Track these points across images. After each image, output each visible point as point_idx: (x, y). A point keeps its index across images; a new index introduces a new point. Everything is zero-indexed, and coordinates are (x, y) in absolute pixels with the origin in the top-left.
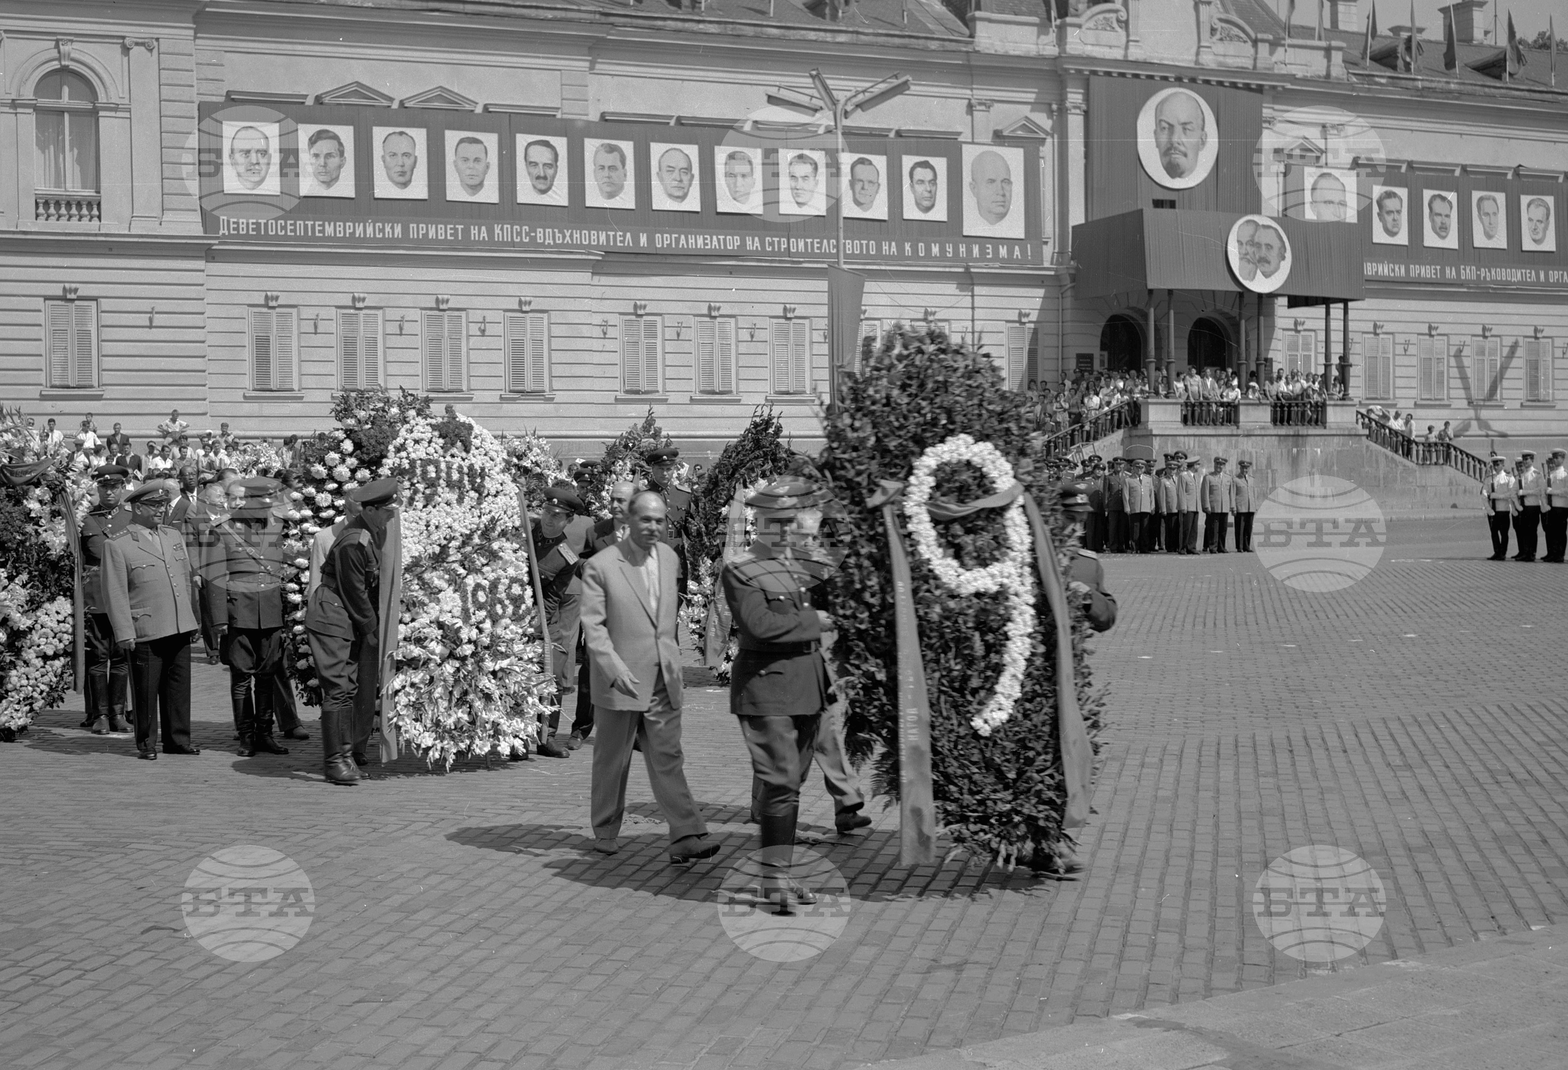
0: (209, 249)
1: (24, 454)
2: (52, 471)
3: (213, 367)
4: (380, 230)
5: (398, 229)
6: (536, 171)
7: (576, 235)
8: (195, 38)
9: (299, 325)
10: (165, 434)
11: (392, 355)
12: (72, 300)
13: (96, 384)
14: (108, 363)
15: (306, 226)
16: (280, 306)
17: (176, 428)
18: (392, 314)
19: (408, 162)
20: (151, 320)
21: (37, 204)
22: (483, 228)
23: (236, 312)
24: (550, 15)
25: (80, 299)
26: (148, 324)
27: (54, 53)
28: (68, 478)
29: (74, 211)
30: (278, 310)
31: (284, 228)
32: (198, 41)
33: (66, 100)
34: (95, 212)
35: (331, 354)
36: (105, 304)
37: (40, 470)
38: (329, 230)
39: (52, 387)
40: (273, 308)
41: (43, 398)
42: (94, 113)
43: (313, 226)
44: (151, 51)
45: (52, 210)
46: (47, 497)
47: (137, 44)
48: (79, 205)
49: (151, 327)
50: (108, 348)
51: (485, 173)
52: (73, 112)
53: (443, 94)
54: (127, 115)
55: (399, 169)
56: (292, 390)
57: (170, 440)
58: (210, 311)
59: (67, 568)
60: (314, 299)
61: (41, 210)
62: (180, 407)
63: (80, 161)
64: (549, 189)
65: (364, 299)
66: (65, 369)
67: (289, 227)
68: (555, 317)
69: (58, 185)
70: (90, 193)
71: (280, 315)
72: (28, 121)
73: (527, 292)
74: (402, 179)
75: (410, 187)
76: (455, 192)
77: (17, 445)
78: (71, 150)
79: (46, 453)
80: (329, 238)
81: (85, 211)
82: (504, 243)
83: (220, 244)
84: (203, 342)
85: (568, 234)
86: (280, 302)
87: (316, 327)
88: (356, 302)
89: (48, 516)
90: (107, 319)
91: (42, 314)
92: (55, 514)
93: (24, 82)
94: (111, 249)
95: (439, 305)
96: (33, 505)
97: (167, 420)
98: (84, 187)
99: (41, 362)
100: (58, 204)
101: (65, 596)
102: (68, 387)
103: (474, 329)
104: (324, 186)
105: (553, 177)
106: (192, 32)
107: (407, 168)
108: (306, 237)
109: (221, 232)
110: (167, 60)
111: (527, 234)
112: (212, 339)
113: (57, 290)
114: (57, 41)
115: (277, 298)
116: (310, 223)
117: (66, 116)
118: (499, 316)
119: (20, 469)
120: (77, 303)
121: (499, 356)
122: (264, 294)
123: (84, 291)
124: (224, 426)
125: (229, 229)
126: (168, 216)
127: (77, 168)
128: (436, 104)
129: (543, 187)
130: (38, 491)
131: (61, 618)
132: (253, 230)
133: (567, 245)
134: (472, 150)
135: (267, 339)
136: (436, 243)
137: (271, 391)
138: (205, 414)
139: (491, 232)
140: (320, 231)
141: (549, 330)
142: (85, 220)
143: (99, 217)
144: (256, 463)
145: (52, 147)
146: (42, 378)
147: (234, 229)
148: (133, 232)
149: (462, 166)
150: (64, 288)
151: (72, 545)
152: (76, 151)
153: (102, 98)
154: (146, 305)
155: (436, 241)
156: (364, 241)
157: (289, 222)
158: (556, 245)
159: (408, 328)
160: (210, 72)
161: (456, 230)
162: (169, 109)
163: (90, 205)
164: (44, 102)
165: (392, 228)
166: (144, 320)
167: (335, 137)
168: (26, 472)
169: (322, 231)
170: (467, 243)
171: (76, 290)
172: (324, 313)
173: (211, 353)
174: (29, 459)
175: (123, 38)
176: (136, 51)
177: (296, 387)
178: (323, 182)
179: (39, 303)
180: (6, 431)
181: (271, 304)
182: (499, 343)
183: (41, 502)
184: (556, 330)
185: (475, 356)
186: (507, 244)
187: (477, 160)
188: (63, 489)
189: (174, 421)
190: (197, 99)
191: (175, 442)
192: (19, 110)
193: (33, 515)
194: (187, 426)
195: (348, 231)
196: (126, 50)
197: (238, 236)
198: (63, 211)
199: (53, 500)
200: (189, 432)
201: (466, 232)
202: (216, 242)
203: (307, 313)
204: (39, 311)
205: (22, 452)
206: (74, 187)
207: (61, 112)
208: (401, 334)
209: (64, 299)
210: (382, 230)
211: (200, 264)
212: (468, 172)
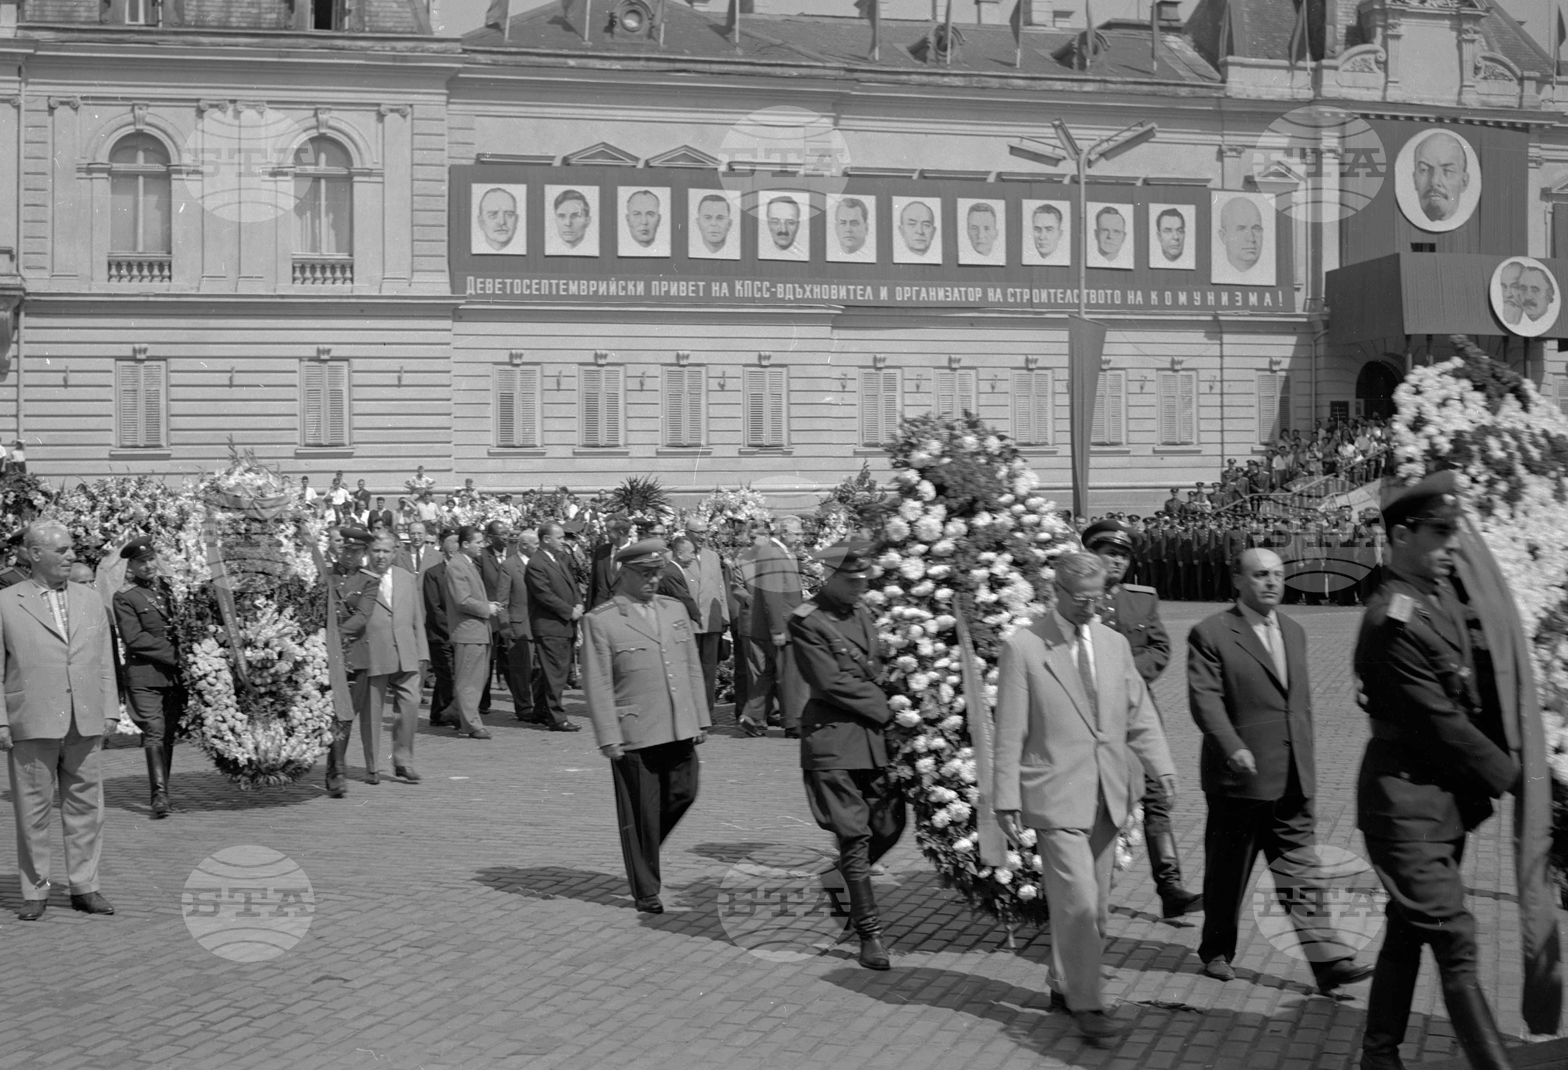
0: (457, 309)
3: (458, 424)
4: (623, 288)
5: (641, 287)
6: (777, 228)
7: (817, 289)
8: (448, 103)
9: (542, 382)
10: (413, 490)
11: (633, 411)
12: (325, 361)
13: (347, 443)
14: (358, 421)
15: (550, 285)
16: (524, 364)
17: (422, 484)
18: (633, 370)
19: (652, 220)
20: (399, 379)
21: (294, 268)
22: (725, 285)
23: (481, 369)
24: (794, 72)
25: (333, 359)
26: (396, 382)
27: (313, 122)
29: (328, 274)
30: (522, 368)
31: (529, 287)
32: (451, 107)
33: (323, 167)
34: (348, 275)
35: (573, 410)
36: (356, 364)
38: (573, 288)
39: (307, 445)
40: (517, 365)
41: (298, 456)
42: (349, 179)
43: (558, 285)
44: (404, 116)
45: (308, 274)
47: (392, 111)
48: (333, 268)
49: (399, 386)
50: (359, 407)
51: (727, 230)
52: (331, 178)
53: (688, 153)
54: (380, 179)
55: (642, 228)
56: (534, 446)
57: (416, 496)
58: (456, 369)
60: (557, 357)
61: (298, 274)
62: (427, 463)
63: (335, 225)
64: (790, 244)
65: (605, 356)
66: (318, 429)
67: (534, 287)
68: (795, 371)
69: (314, 249)
70: (344, 256)
71: (524, 372)
73: (766, 347)
74: (645, 238)
75: (653, 245)
76: (698, 249)
78: (327, 215)
80: (573, 297)
81: (338, 274)
82: (744, 299)
83: (467, 303)
84: (449, 400)
85: (808, 288)
86: (524, 359)
87: (559, 384)
88: (598, 361)
90: (358, 378)
91: (298, 375)
94: (364, 311)
95: (680, 362)
97: (413, 477)
98: (338, 250)
99: (296, 422)
100: (313, 268)
102: (321, 445)
103: (714, 384)
104: (568, 245)
105: (795, 232)
106: (444, 98)
107: (650, 227)
108: (550, 296)
109: (468, 292)
110: (421, 126)
111: (768, 290)
112: (458, 397)
113: (312, 351)
114: (316, 110)
115: (521, 356)
116: (554, 282)
117: (323, 182)
118: (738, 371)
120: (331, 363)
121: (738, 411)
122: (508, 352)
123: (337, 351)
124: (468, 482)
125: (475, 289)
126: (417, 277)
127: (332, 233)
128: (681, 163)
129: (784, 243)
132: (499, 289)
133: (807, 300)
134: (716, 208)
135: (511, 397)
136: (678, 300)
137: (515, 447)
138: (450, 470)
139: (732, 288)
140: (564, 290)
141: (788, 383)
142: (339, 283)
143: (352, 280)
145: (308, 214)
146: (296, 437)
147: (481, 289)
148: (384, 293)
149: (705, 223)
150: (318, 350)
152: (331, 216)
153: (357, 164)
154: (395, 365)
155: (678, 298)
156: (607, 299)
157: (533, 281)
158: (796, 300)
159: (649, 384)
160: (460, 136)
161: (697, 286)
162: (420, 172)
163: (343, 269)
164: (303, 169)
165: (635, 286)
166: (392, 379)
167: (581, 198)
169: (567, 290)
170: (709, 299)
171: (329, 351)
172: (567, 370)
175: (379, 105)
176: (391, 118)
177: (538, 443)
178: (567, 240)
179: (295, 364)
181: (516, 361)
182: (738, 397)
184: (796, 384)
185: (714, 411)
186: (748, 300)
187: (719, 217)
189: (420, 477)
190: (448, 163)
191: (421, 498)
194: (434, 482)
195: (591, 289)
196: (381, 117)
197: (485, 295)
198: (319, 274)
200: (436, 488)
201: (708, 288)
202: (464, 301)
203: (550, 370)
204: (295, 372)
206: (329, 252)
207: (317, 178)
208: (642, 390)
209: (318, 359)
210: (625, 288)
211: (447, 324)
212: (711, 229)
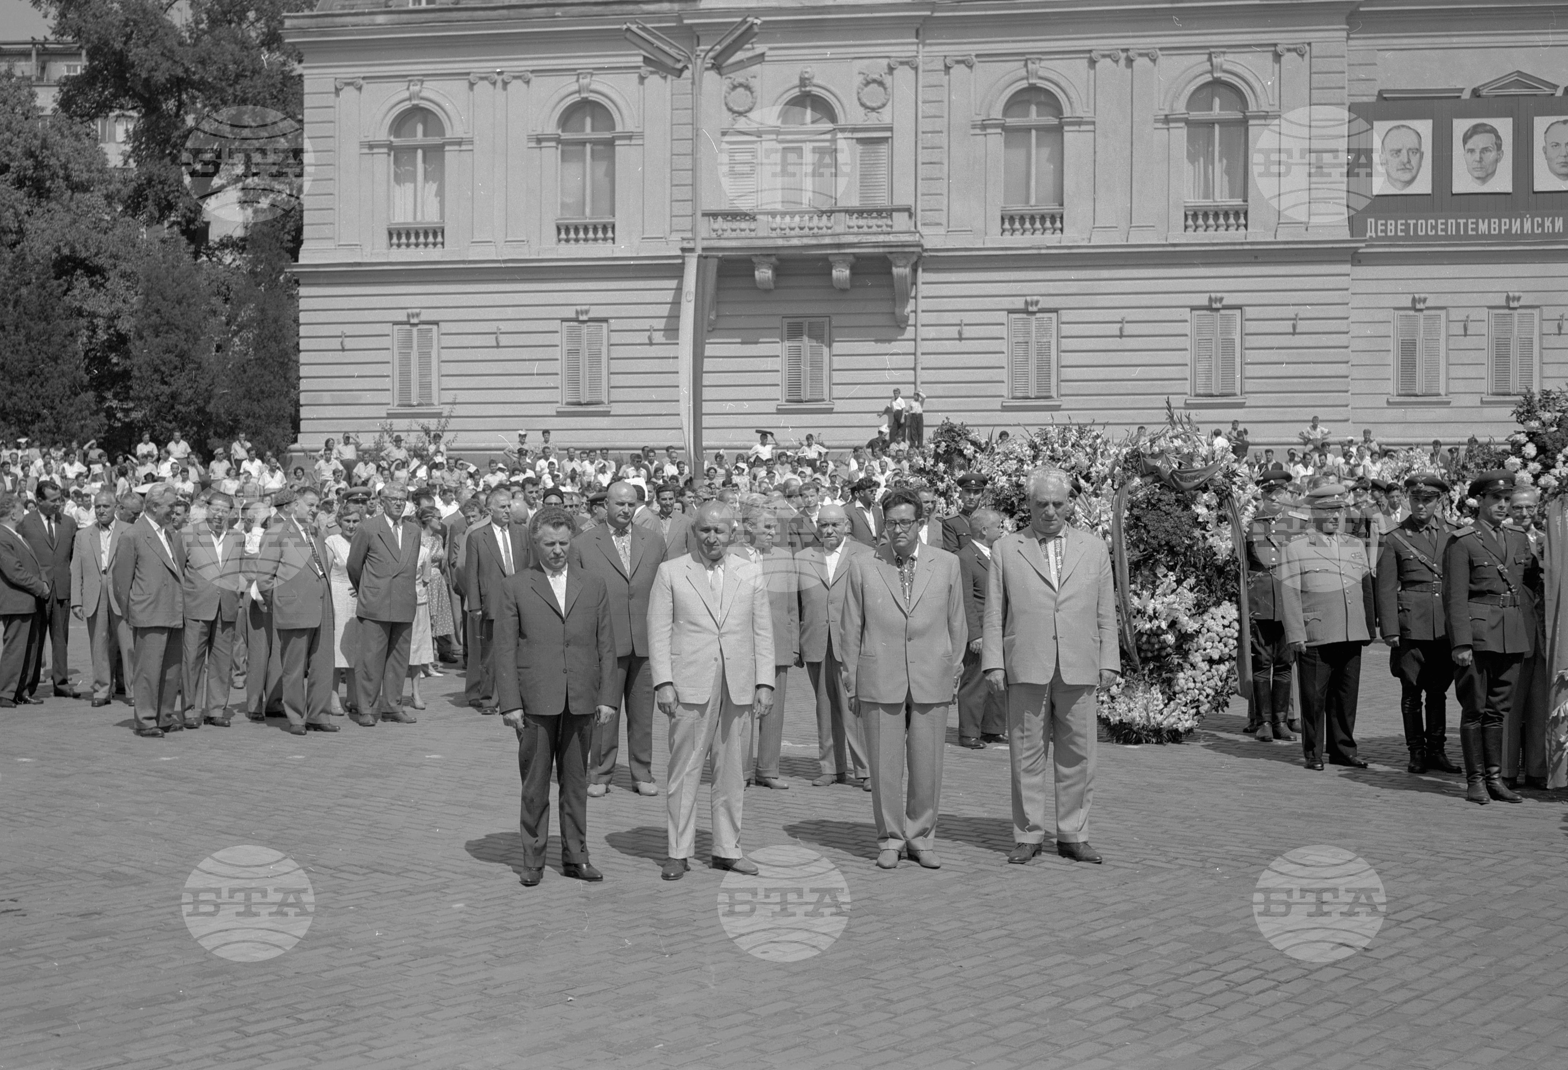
0: (1356, 253)
1: (1192, 460)
2: (1219, 476)
3: (1356, 373)
4: (1539, 225)
5: (1559, 223)
8: (1349, 38)
9: (1447, 328)
10: (1307, 441)
11: (1549, 356)
12: (1218, 310)
13: (1238, 392)
14: (1250, 371)
15: (1458, 225)
16: (1428, 308)
17: (1317, 434)
18: (1549, 313)
20: (1294, 327)
21: (1186, 216)
23: (1380, 315)
25: (1225, 308)
26: (1291, 330)
27: (1207, 66)
28: (1234, 483)
29: (1221, 221)
30: (1425, 312)
31: (1434, 227)
32: (1351, 42)
33: (1217, 111)
34: (1242, 221)
35: (1482, 357)
36: (1250, 312)
37: (1207, 475)
38: (1483, 227)
39: (1197, 395)
40: (1421, 310)
41: (1188, 406)
42: (1244, 123)
43: (1466, 225)
44: (1302, 56)
45: (1200, 221)
46: (1214, 503)
47: (1289, 50)
48: (1226, 215)
49: (1294, 333)
52: (1223, 123)
55: (1562, 158)
56: (1439, 395)
57: (1311, 447)
58: (1355, 316)
59: (1233, 573)
60: (1463, 300)
61: (1190, 222)
62: (1321, 413)
63: (1229, 171)
65: (1519, 299)
66: (1209, 378)
67: (1440, 227)
69: (1206, 196)
70: (1238, 202)
71: (1426, 318)
72: (1180, 133)
74: (1564, 170)
77: (1186, 451)
78: (1220, 160)
79: (1213, 459)
80: (1483, 236)
81: (1232, 221)
83: (1367, 246)
84: (1347, 347)
86: (1429, 304)
87: (1465, 329)
88: (1510, 304)
89: (1215, 521)
90: (1251, 327)
91: (1188, 324)
92: (1221, 519)
93: (1176, 97)
94: (1256, 257)
96: (1201, 510)
97: (1307, 428)
98: (1232, 196)
99: (1187, 372)
100: (1206, 215)
101: (1230, 600)
102: (1211, 396)
104: (1479, 182)
106: (1344, 34)
108: (1458, 236)
109: (1369, 234)
110: (1318, 64)
112: (1357, 344)
113: (1203, 300)
114: (1210, 54)
115: (1425, 300)
116: (1462, 221)
117: (1217, 127)
119: (1189, 475)
120: (1222, 312)
122: (1411, 297)
123: (1229, 300)
124: (1366, 433)
125: (1376, 232)
127: (1226, 178)
130: (1205, 496)
131: (1226, 622)
132: (1402, 231)
135: (1414, 343)
137: (1417, 396)
138: (1347, 421)
140: (1472, 229)
142: (1232, 230)
143: (1246, 226)
144: (1409, 470)
145: (1202, 159)
146: (1187, 387)
147: (1382, 231)
148: (1279, 239)
150: (1210, 298)
151: (1237, 551)
152: (1225, 161)
153: (1252, 107)
154: (1290, 312)
156: (1521, 237)
157: (1440, 221)
160: (1361, 73)
163: (1237, 215)
164: (1195, 115)
165: (1553, 222)
166: (1287, 326)
167: (1492, 131)
168: (1195, 478)
169: (1476, 229)
171: (1221, 299)
172: (1475, 314)
173: (1355, 359)
174: (1198, 465)
175: (1275, 45)
176: (1287, 58)
177: (1442, 392)
178: (1478, 178)
179: (1186, 313)
180: (1176, 437)
181: (1419, 306)
183: (1208, 507)
188: (1230, 495)
189: (1314, 427)
190: (1348, 101)
191: (1316, 449)
192: (1172, 125)
193: (1200, 520)
194: (1329, 433)
195: (1503, 228)
196: (1277, 57)
197: (1386, 238)
198: (1211, 221)
199: (1220, 505)
200: (1331, 439)
202: (1363, 245)
203: (1455, 314)
204: (1186, 321)
205: (1191, 457)
206: (1223, 198)
207: (1210, 124)
208: (1560, 334)
209: (1209, 308)
210: (1541, 225)
211: (1346, 268)
